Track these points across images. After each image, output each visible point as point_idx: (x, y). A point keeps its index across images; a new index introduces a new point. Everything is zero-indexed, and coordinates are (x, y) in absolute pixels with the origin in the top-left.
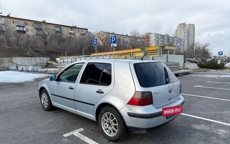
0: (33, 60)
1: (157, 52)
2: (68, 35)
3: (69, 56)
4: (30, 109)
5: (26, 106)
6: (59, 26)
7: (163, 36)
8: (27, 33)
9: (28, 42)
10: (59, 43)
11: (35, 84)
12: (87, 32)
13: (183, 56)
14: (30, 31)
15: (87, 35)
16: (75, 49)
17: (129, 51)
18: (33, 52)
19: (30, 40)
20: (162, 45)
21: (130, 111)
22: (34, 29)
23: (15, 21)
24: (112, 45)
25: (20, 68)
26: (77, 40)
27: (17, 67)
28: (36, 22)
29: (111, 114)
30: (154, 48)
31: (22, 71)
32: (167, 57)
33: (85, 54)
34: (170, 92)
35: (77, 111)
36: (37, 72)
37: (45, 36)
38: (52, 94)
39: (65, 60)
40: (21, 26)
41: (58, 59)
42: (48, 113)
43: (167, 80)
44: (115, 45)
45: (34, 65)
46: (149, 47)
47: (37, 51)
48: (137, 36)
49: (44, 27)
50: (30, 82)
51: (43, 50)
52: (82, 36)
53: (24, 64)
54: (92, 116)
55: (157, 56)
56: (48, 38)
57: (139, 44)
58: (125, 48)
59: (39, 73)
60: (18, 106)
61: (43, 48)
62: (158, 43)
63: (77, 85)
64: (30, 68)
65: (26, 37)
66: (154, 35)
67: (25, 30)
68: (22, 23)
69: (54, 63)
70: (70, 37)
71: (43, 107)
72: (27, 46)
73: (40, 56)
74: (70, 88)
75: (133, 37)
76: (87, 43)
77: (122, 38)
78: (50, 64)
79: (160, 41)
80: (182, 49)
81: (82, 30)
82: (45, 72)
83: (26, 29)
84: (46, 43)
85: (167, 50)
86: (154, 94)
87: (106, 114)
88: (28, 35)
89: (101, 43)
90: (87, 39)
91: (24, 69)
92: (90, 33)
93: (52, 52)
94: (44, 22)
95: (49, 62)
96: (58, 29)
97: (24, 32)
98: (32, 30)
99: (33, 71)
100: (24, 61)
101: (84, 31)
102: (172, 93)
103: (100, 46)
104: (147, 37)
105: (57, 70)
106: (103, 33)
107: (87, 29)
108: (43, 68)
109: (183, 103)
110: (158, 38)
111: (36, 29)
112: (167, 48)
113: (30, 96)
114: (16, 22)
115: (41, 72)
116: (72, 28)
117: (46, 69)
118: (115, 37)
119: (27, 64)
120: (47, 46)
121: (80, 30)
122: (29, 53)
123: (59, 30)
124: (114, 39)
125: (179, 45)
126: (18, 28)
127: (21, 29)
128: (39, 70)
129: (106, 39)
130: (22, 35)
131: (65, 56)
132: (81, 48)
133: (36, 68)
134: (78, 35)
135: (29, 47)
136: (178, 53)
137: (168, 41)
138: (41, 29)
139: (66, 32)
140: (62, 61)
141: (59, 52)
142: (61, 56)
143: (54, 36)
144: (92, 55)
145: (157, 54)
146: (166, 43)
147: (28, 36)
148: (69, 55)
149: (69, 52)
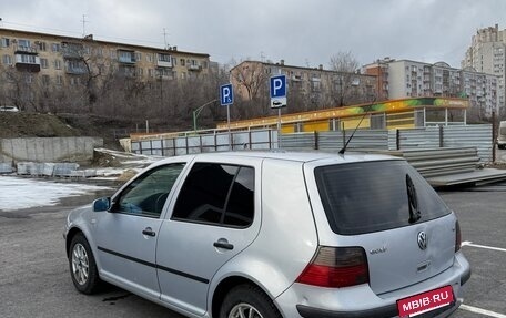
0: (58, 146)
1: (412, 115)
2: (155, 74)
3: (157, 131)
4: (40, 289)
5: (30, 280)
6: (131, 49)
7: (430, 67)
8: (44, 71)
9: (46, 95)
10: (128, 97)
11: (59, 215)
12: (205, 63)
13: (490, 127)
14: (52, 66)
15: (205, 71)
16: (172, 112)
17: (328, 114)
18: (58, 124)
19: (51, 90)
20: (429, 95)
21: (304, 303)
22: (61, 59)
23: (11, 38)
24: (273, 100)
25: (22, 169)
26: (180, 86)
27: (14, 166)
28: (66, 41)
29: (252, 308)
30: (402, 105)
31: (27, 175)
32: (441, 130)
33: (200, 125)
34: (422, 246)
35: (163, 296)
36: (67, 179)
37: (89, 80)
38: (99, 248)
39: (146, 145)
40: (26, 53)
41: (125, 142)
42: (87, 299)
43: (414, 212)
44: (283, 101)
45: (61, 160)
46: (387, 100)
47: (68, 121)
48: (349, 71)
49: (87, 53)
50: (45, 209)
51: (85, 116)
52: (194, 75)
53: (34, 157)
54: (203, 312)
55: (412, 126)
56: (99, 83)
57: (356, 94)
58: (314, 107)
59: (73, 181)
60: (12, 280)
61: (85, 112)
62: (414, 90)
63: (165, 224)
64: (48, 169)
65: (39, 82)
66: (402, 66)
67: (38, 61)
68: (30, 44)
69: (114, 153)
70: (160, 80)
71: (76, 283)
72: (42, 105)
73: (75, 135)
74: (145, 233)
75: (339, 73)
76: (207, 96)
77: (305, 78)
78: (102, 155)
79: (419, 83)
80: (488, 104)
81: (191, 59)
82: (87, 180)
83: (42, 60)
84: (93, 98)
85: (443, 109)
86: (373, 253)
87: (239, 308)
88: (47, 76)
89: (246, 95)
90: (208, 83)
91: (33, 171)
92: (216, 65)
93: (110, 123)
94: (89, 40)
95: (101, 150)
96: (127, 59)
97: (36, 69)
98: (56, 63)
99: (57, 178)
100: (32, 149)
101: (199, 62)
102: (430, 251)
103: (243, 103)
104: (381, 72)
105: (120, 171)
106: (250, 66)
107: (207, 56)
108: (83, 167)
109: (464, 279)
110: (414, 73)
111: (66, 58)
112: (440, 102)
113: (42, 252)
114: (14, 41)
115: (78, 180)
116: (164, 53)
117: (90, 171)
118: (283, 78)
119: (41, 157)
120: (94, 105)
121: (186, 59)
122: (45, 127)
123: (129, 60)
124: (278, 84)
125: (480, 93)
126: (19, 59)
127: (28, 59)
128: (74, 173)
129: (261, 82)
130: (30, 78)
131: (143, 132)
132: (190, 110)
133: (64, 168)
134: (181, 72)
135: (47, 108)
136: (477, 118)
137: (446, 83)
138: (82, 59)
139: (147, 65)
140: (136, 146)
141: (130, 123)
142: (134, 132)
143: (116, 77)
144: (219, 128)
145: (412, 122)
146: (439, 87)
147: (46, 79)
148: (156, 129)
149: (156, 120)
